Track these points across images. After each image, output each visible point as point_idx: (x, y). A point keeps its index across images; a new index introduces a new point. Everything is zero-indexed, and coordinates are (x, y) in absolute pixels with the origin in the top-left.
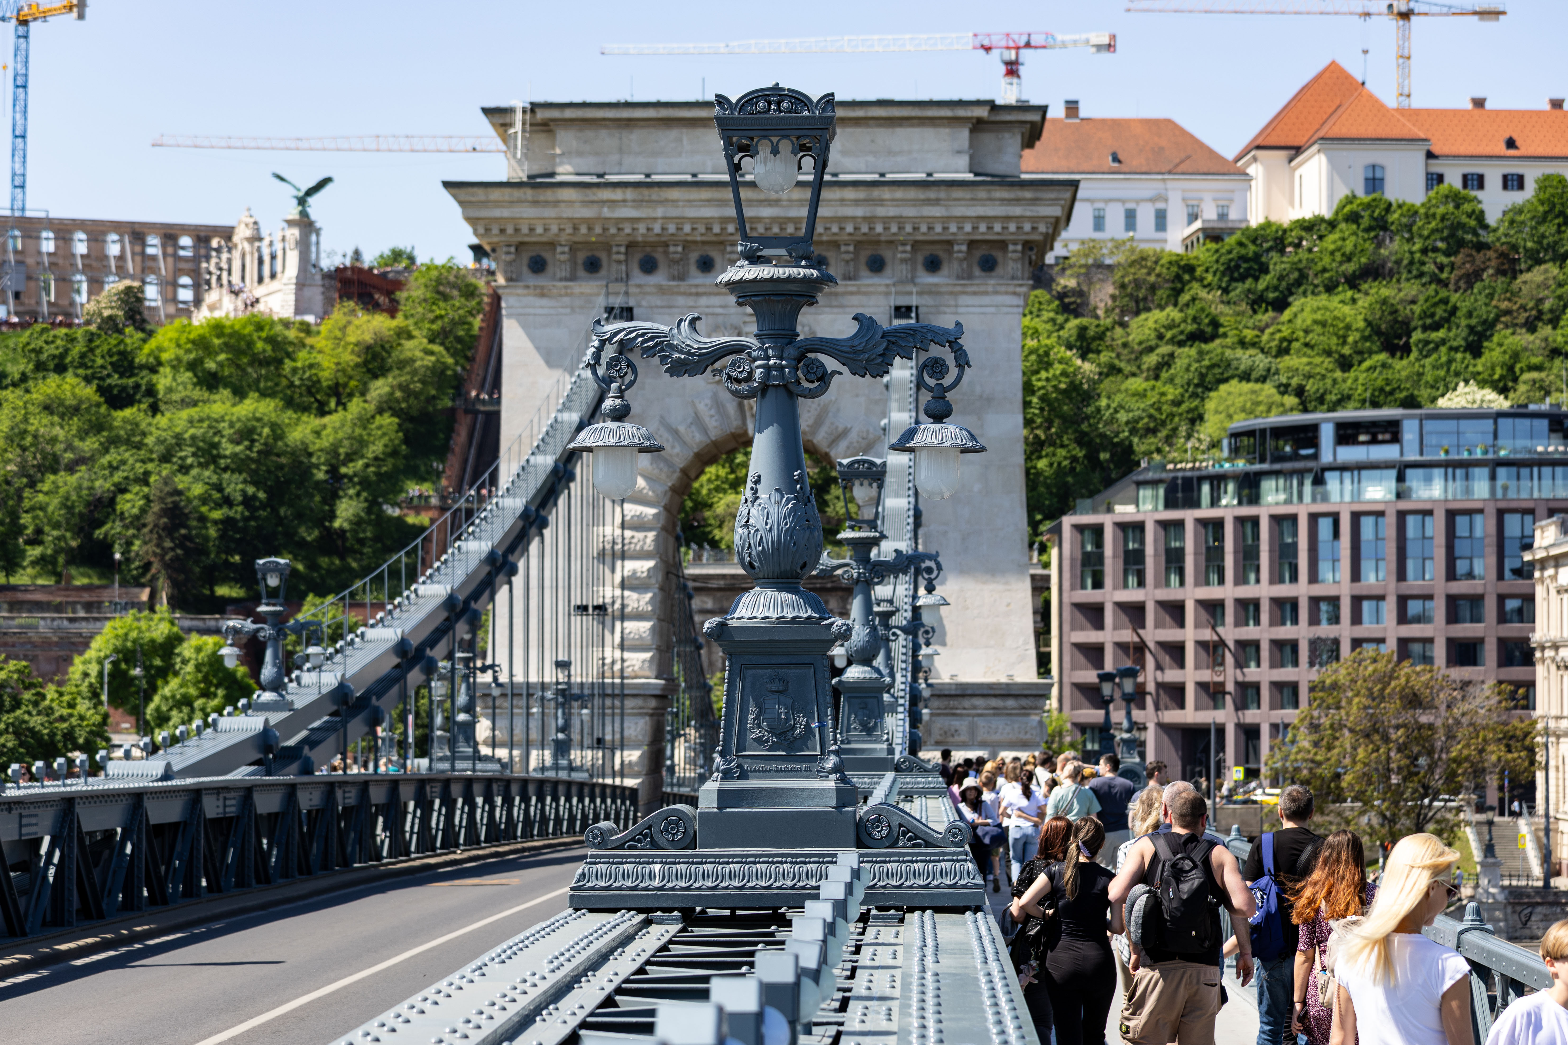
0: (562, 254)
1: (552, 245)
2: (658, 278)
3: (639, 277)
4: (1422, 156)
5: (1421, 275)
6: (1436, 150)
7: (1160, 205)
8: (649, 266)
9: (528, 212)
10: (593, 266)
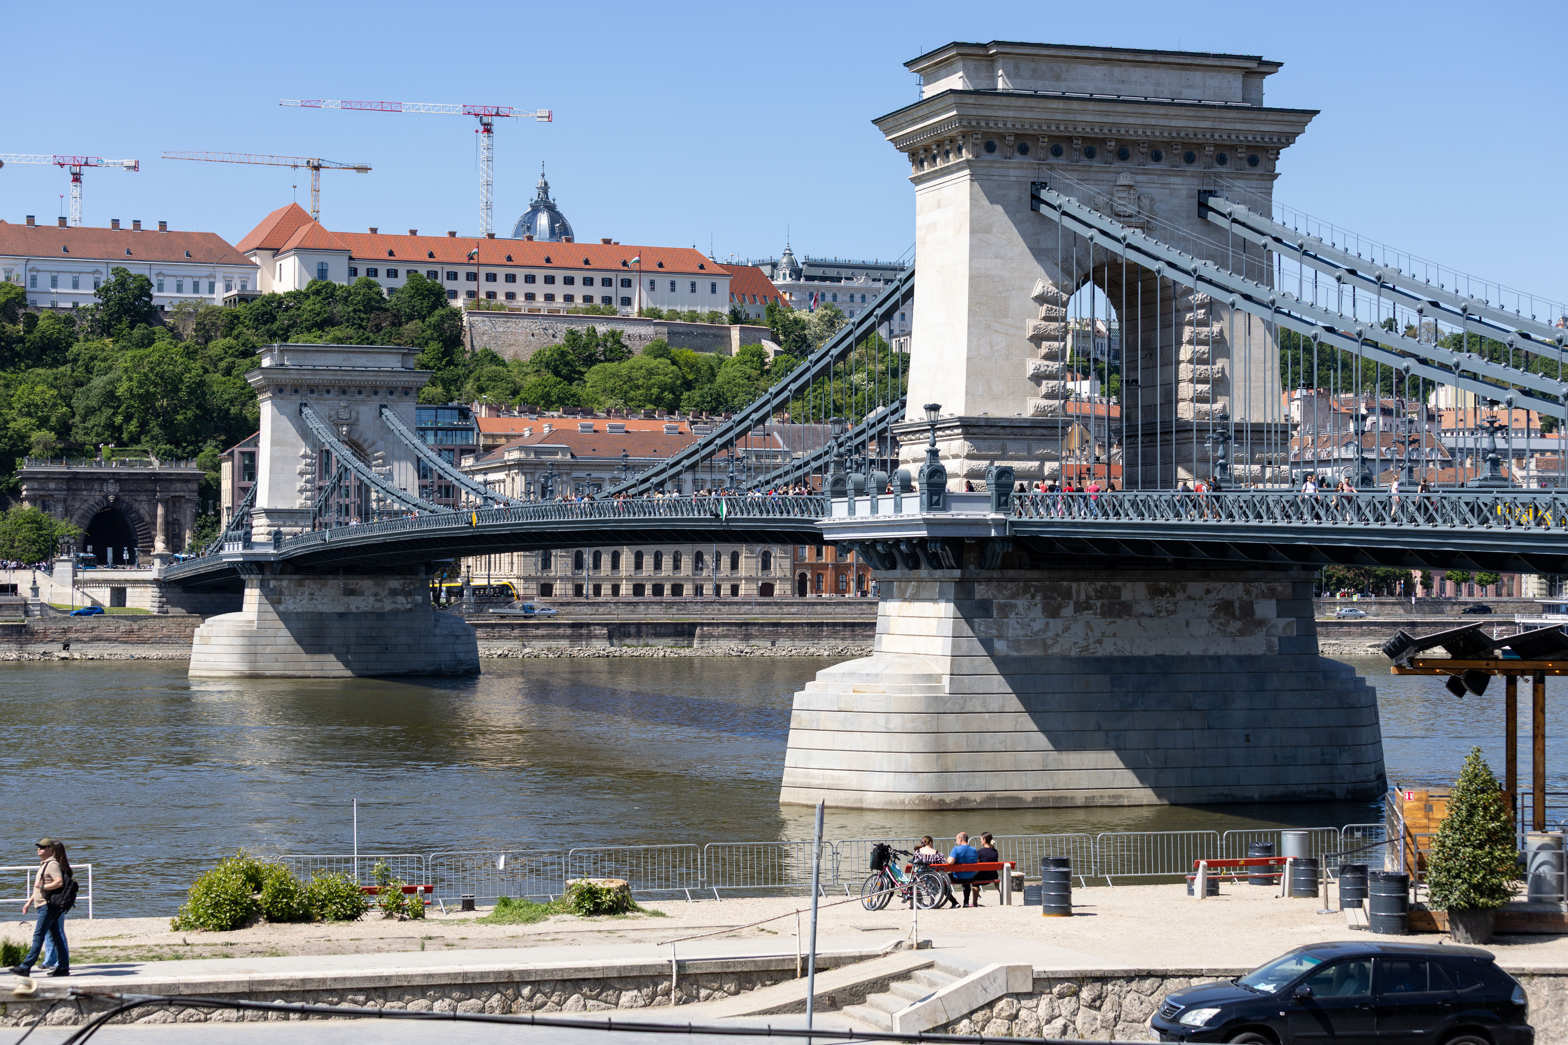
0: (289, 388)
1: (286, 385)
2: (315, 395)
3: (310, 395)
4: (347, 258)
5: (354, 324)
6: (353, 256)
7: (212, 280)
8: (312, 392)
9: (281, 376)
10: (296, 391)
